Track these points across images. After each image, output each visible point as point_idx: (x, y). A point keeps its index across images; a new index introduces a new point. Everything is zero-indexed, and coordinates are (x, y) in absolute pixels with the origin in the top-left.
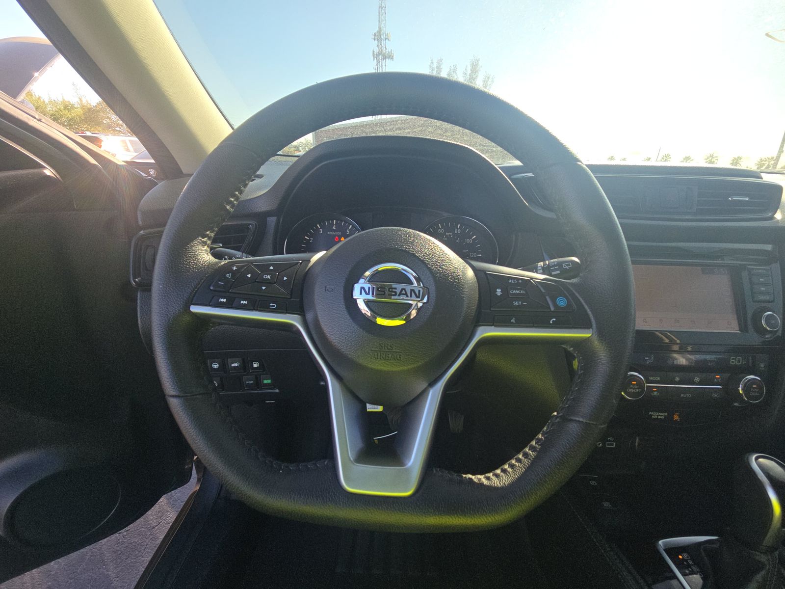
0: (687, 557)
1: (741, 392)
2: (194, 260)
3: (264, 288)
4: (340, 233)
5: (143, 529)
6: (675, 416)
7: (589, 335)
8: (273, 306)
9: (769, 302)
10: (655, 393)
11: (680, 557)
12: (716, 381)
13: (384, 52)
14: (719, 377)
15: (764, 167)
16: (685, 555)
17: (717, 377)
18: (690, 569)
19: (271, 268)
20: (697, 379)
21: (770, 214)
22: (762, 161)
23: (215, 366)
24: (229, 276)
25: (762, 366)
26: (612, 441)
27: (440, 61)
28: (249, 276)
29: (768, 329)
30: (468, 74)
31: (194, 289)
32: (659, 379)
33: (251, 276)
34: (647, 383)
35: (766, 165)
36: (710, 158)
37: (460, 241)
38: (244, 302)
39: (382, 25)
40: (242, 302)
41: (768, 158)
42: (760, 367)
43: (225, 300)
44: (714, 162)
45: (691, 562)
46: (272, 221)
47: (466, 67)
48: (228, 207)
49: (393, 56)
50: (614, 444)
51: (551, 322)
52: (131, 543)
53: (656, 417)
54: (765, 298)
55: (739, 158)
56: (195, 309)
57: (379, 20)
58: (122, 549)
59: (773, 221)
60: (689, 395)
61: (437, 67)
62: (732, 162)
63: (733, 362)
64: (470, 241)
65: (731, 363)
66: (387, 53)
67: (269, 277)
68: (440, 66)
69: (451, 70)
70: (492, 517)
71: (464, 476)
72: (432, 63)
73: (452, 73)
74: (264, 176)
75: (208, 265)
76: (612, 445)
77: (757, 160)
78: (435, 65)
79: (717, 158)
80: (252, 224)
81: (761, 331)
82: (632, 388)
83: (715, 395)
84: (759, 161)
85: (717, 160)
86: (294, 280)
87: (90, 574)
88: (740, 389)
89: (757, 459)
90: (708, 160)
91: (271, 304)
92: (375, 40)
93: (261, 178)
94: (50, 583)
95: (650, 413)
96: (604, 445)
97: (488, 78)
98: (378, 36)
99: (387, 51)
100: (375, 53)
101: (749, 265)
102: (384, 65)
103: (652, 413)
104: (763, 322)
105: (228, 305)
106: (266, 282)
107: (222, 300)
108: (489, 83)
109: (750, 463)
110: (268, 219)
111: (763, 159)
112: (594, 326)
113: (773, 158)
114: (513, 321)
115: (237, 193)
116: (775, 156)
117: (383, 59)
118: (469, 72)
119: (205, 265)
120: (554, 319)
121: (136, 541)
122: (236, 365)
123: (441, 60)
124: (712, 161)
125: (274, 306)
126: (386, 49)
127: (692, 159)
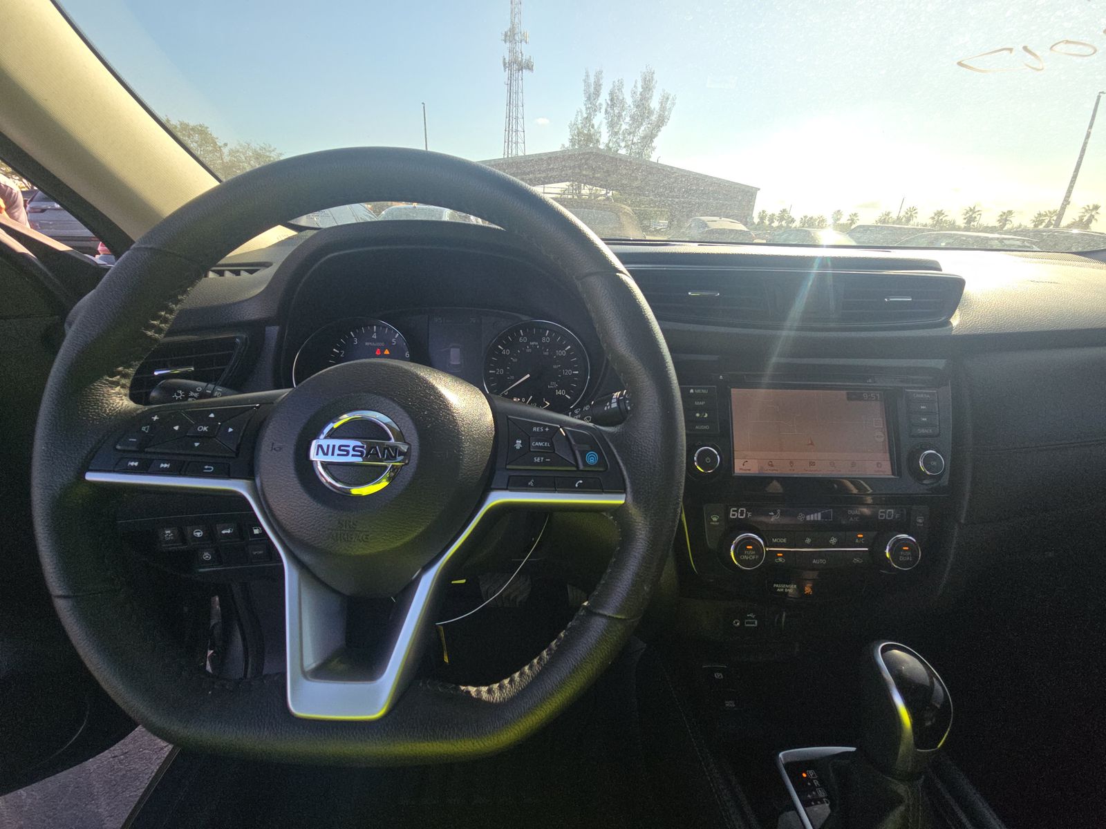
0: (814, 776)
1: (888, 556)
2: (95, 409)
3: (197, 444)
4: (383, 344)
5: (147, 751)
6: (806, 588)
7: (622, 502)
8: (209, 468)
9: (930, 436)
10: (780, 560)
11: (804, 775)
12: (857, 541)
13: (520, 59)
14: (862, 536)
15: (1044, 224)
16: (811, 773)
17: (859, 536)
18: (814, 793)
19: (212, 415)
20: (833, 541)
21: (943, 318)
22: (1040, 217)
23: (198, 534)
24: (146, 429)
25: (920, 521)
26: (752, 619)
27: (599, 75)
28: (176, 428)
29: (928, 473)
30: (639, 93)
31: (92, 451)
32: (784, 540)
33: (179, 429)
34: (766, 546)
35: (1046, 221)
36: (971, 213)
37: (549, 354)
38: (166, 465)
39: (517, 20)
40: (162, 465)
41: (1050, 212)
42: (918, 523)
43: (136, 464)
44: (975, 217)
45: (816, 783)
46: (273, 331)
47: (636, 82)
48: (149, 333)
49: (533, 66)
50: (756, 622)
51: (577, 486)
52: (130, 771)
53: (782, 590)
54: (927, 431)
55: (1010, 212)
56: (91, 477)
57: (512, 13)
58: (118, 779)
59: (947, 327)
60: (823, 561)
61: (595, 82)
62: (999, 218)
63: (882, 516)
64: (562, 353)
65: (879, 518)
66: (524, 61)
67: (205, 429)
68: (599, 80)
69: (614, 86)
70: (480, 742)
71: (463, 688)
72: (587, 76)
73: (617, 91)
74: (274, 264)
75: (116, 416)
76: (754, 623)
77: (1033, 215)
78: (592, 80)
79: (980, 212)
80: (240, 337)
81: (919, 476)
82: (746, 555)
83: (856, 560)
84: (1037, 216)
85: (980, 214)
86: (245, 430)
87: (75, 812)
88: (887, 551)
89: (884, 650)
90: (968, 215)
91: (206, 467)
92: (505, 42)
93: (268, 267)
94: (22, 822)
95: (775, 585)
96: (742, 624)
97: (668, 98)
98: (510, 36)
99: (524, 58)
100: (507, 61)
101: (908, 388)
102: (520, 78)
103: (777, 586)
104: (921, 464)
105: (143, 470)
106: (200, 437)
107: (132, 464)
108: (668, 106)
109: (875, 654)
110: (267, 328)
111: (1043, 212)
112: (629, 489)
113: (1055, 212)
114: (531, 483)
115: (163, 313)
116: (1058, 208)
117: (519, 71)
118: (640, 89)
119: (112, 415)
120: (581, 482)
121: (137, 767)
122: (229, 532)
123: (601, 72)
124: (973, 216)
125: (211, 469)
126: (522, 55)
127: (946, 214)
